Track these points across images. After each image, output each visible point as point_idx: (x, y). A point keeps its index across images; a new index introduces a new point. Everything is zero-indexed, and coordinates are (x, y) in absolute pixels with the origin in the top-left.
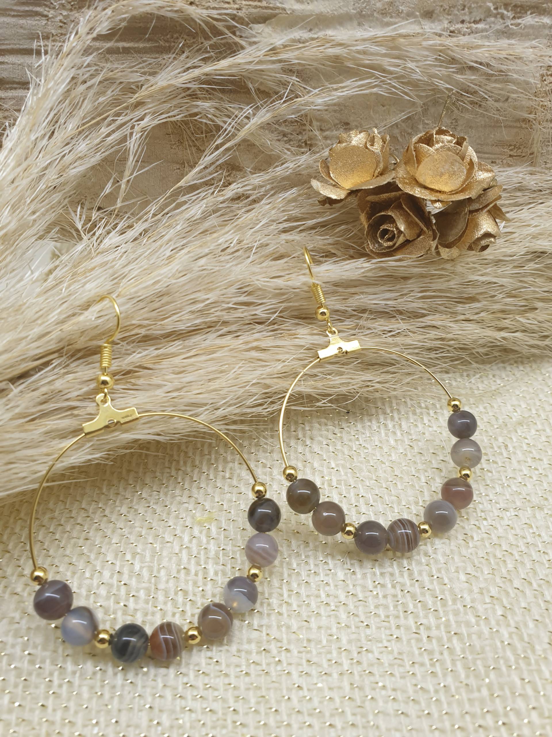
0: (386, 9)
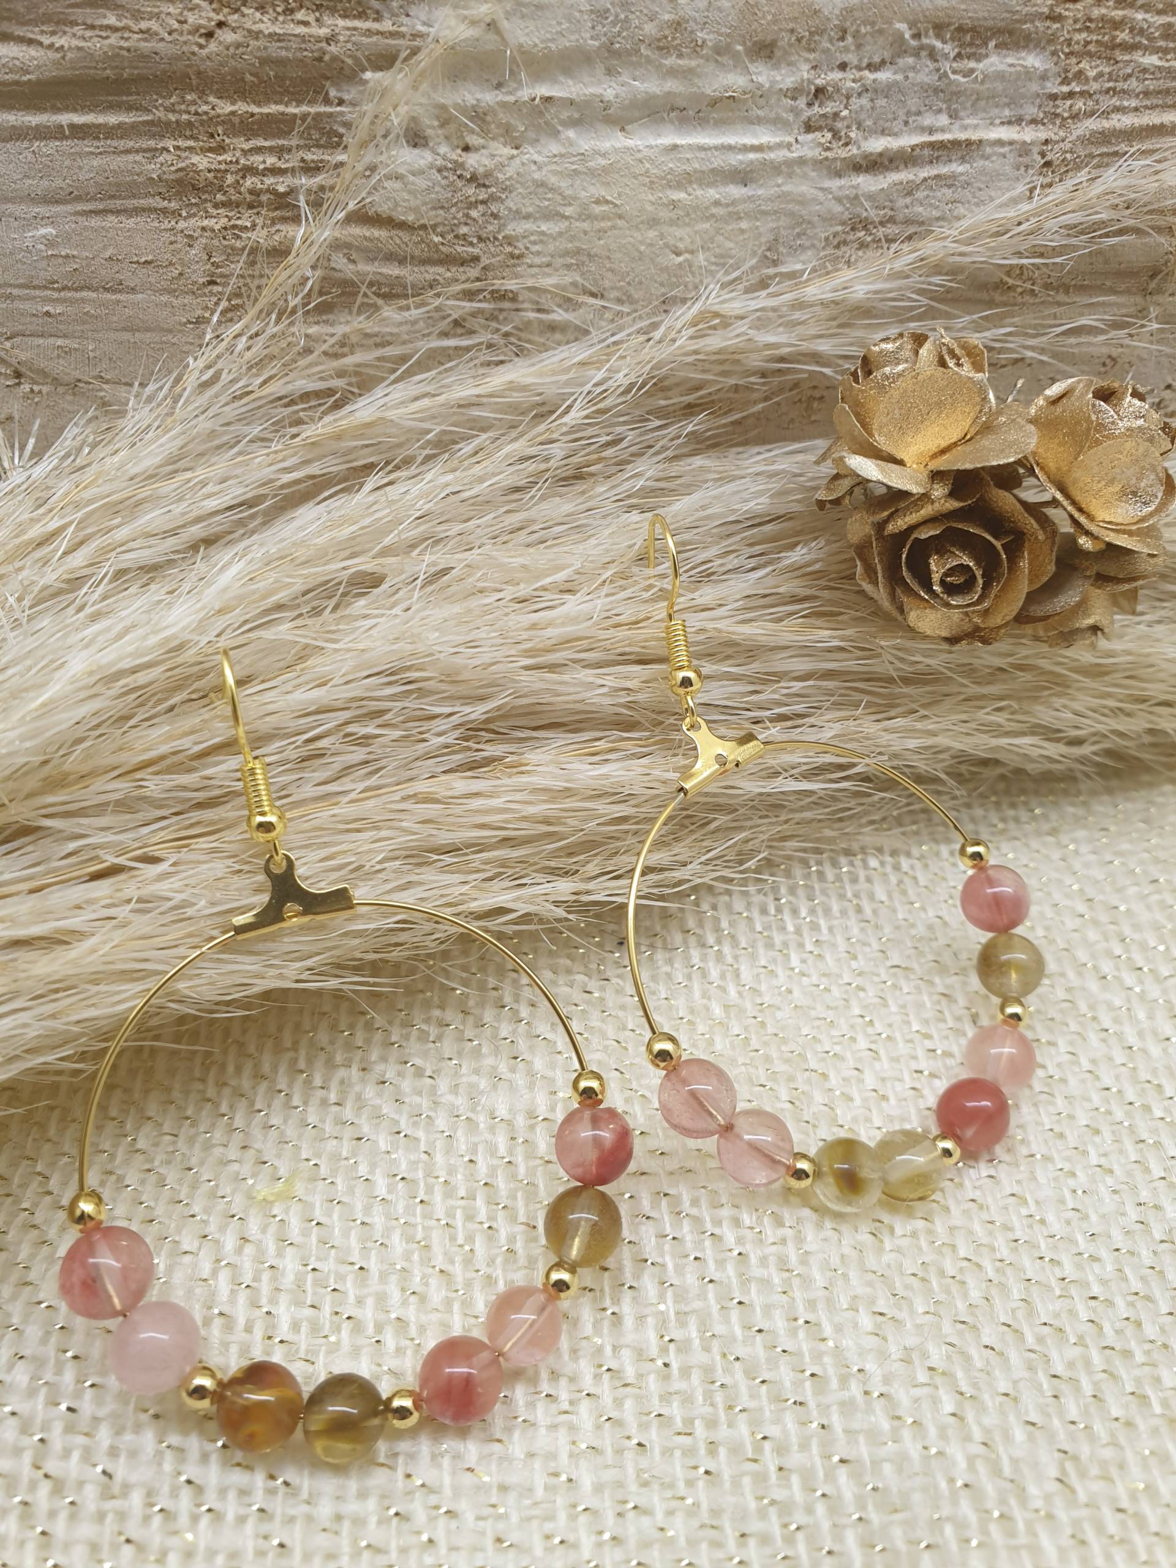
0: (666, 37)
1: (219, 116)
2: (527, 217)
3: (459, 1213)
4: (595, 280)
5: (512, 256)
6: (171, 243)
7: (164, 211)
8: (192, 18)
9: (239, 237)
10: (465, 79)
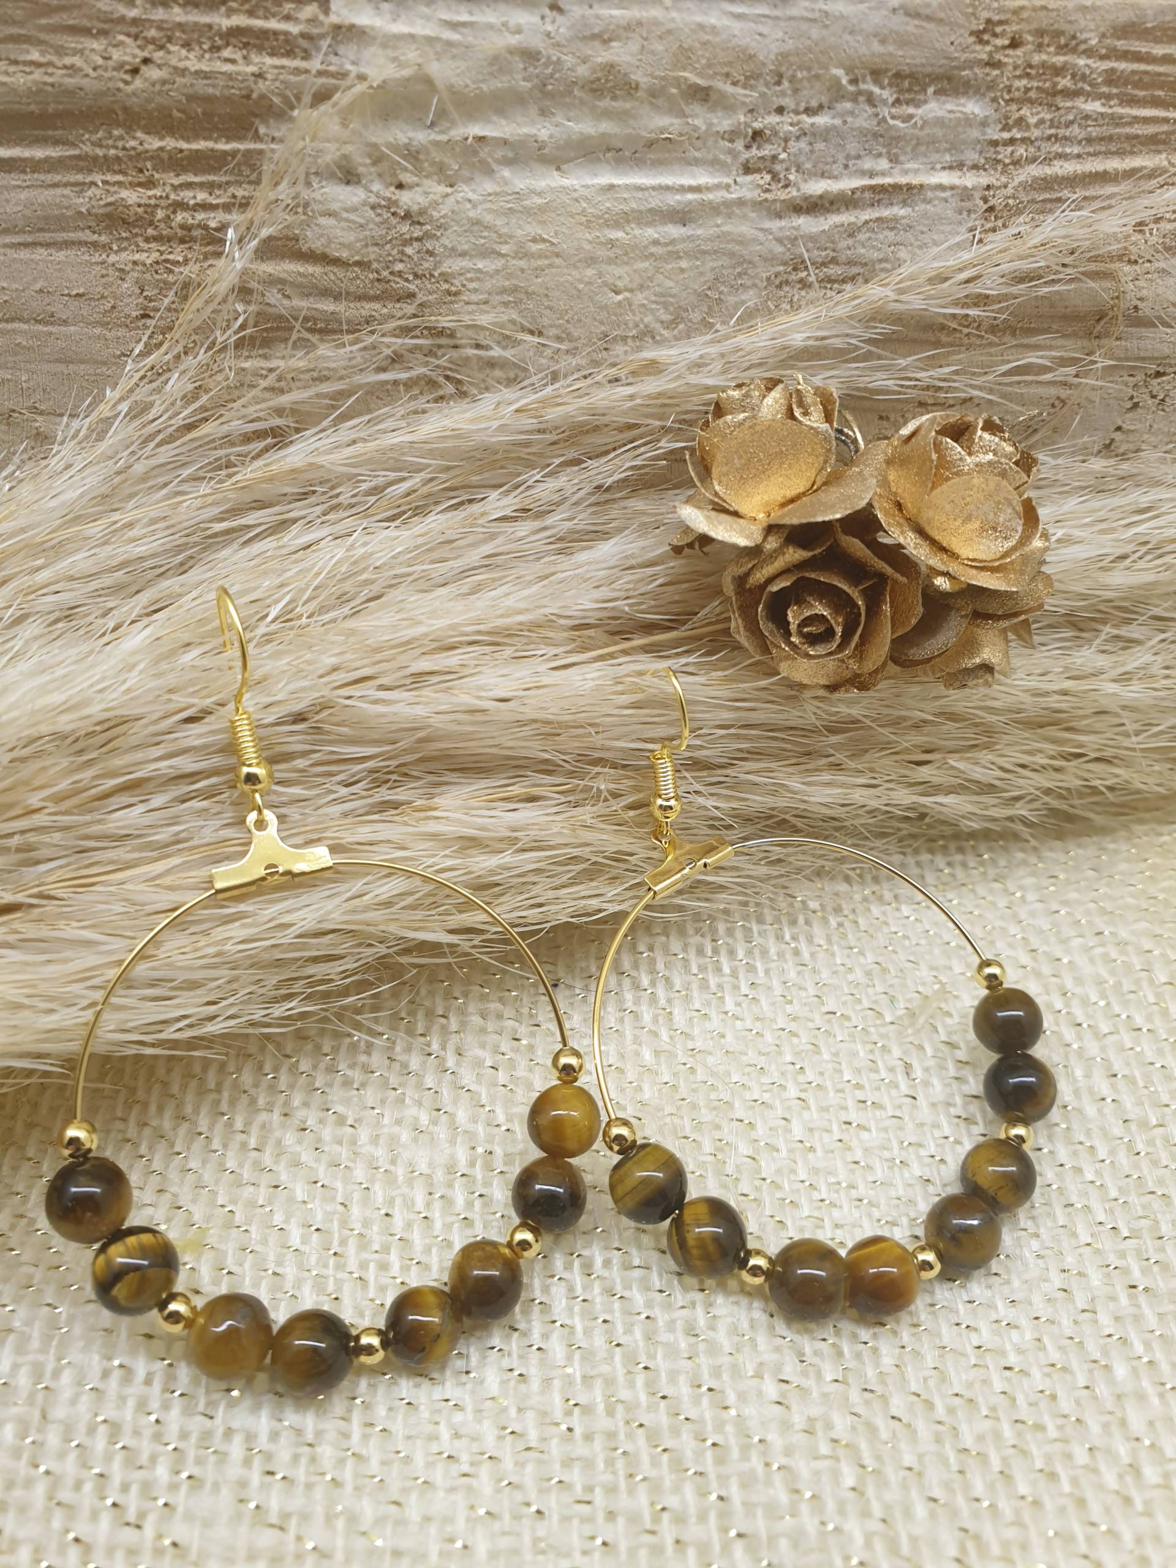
0: (599, 80)
1: (147, 151)
2: (463, 254)
3: (372, 1266)
4: (533, 317)
5: (449, 293)
6: (103, 276)
7: (95, 244)
8: (116, 55)
9: (171, 271)
10: (396, 118)
